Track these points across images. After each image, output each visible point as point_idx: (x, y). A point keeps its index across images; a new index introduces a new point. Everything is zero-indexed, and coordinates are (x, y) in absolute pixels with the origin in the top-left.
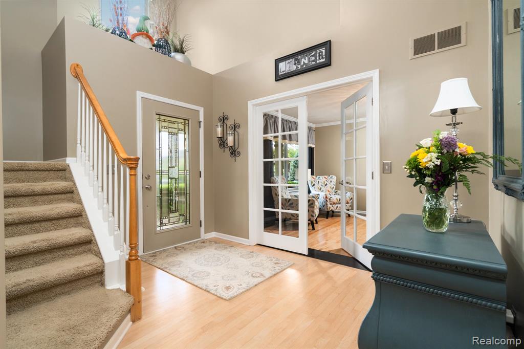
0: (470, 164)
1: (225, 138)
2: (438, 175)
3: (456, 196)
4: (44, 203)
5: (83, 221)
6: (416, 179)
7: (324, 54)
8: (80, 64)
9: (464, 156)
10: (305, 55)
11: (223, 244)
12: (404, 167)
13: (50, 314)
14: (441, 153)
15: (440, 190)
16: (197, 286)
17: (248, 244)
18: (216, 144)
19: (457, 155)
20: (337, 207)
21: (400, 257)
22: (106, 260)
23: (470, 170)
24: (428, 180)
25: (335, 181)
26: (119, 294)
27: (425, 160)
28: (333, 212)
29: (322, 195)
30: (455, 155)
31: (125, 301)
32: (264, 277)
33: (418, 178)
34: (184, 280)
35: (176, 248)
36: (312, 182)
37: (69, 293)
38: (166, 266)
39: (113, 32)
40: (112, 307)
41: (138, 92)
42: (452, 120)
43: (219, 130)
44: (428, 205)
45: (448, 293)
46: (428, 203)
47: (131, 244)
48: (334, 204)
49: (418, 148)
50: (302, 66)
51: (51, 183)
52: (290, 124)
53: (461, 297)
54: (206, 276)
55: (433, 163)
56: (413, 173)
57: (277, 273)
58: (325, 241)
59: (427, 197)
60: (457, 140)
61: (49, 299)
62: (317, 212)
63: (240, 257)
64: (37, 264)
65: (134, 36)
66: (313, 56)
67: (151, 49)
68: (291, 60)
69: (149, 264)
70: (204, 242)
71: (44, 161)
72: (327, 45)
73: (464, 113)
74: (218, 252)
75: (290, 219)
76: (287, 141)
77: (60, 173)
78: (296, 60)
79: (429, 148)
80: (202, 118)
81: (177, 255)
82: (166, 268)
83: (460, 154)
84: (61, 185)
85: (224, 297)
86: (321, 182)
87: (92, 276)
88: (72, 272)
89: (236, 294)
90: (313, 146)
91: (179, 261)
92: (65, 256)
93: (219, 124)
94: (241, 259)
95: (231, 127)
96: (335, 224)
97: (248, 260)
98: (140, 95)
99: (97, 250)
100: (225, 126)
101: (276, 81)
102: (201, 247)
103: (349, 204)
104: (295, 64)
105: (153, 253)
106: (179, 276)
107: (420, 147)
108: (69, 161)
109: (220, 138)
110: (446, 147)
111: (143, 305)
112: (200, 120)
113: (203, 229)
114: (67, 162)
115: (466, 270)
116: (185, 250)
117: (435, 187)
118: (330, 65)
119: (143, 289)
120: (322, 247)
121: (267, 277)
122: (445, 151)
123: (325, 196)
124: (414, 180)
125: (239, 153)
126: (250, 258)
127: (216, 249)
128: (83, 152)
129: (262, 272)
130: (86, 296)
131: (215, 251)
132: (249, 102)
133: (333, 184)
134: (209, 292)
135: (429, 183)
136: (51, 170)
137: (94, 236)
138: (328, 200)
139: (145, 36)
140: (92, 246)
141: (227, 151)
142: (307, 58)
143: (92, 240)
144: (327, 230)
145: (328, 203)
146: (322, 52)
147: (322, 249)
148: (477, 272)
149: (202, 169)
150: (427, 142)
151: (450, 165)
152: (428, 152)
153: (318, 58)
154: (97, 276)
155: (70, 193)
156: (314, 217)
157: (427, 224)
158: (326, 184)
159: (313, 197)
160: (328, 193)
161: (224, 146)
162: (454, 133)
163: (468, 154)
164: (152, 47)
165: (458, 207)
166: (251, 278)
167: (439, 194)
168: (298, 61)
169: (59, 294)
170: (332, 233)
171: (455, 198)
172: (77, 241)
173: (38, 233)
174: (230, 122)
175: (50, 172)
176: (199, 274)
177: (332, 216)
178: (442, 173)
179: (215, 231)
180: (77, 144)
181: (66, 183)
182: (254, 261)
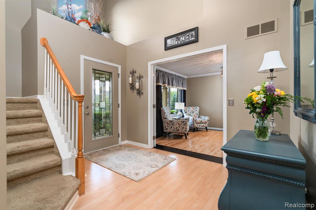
0: (282, 101)
1: (134, 84)
2: (264, 107)
3: (273, 120)
4: (24, 123)
5: (48, 134)
6: (251, 110)
7: (194, 35)
8: (47, 38)
9: (279, 96)
10: (182, 35)
11: (132, 148)
12: (244, 102)
13: (29, 191)
14: (266, 95)
15: (265, 116)
16: (118, 173)
17: (148, 148)
18: (128, 87)
19: (275, 96)
20: (200, 125)
21: (243, 156)
22: (63, 158)
23: (282, 104)
24: (258, 110)
25: (199, 110)
26: (71, 178)
27: (257, 99)
28: (197, 128)
29: (191, 118)
30: (274, 96)
31: (76, 183)
32: (158, 167)
33: (252, 109)
34: (110, 169)
35: (104, 150)
36: (185, 111)
37: (40, 178)
38: (99, 161)
39: (66, 19)
40: (68, 187)
41: (81, 56)
42: (271, 75)
43: (130, 79)
44: (258, 125)
45: (271, 177)
46: (258, 124)
47: (79, 148)
48: (198, 123)
49: (251, 91)
50: (181, 42)
51: (28, 110)
52: (172, 76)
53: (279, 179)
54: (123, 167)
55: (262, 100)
56: (249, 106)
57: (166, 165)
58: (193, 146)
59: (257, 120)
60: (276, 87)
61: (27, 182)
62: (188, 128)
63: (143, 155)
64: (20, 161)
65: (79, 22)
66: (187, 36)
67: (90, 30)
68: (175, 38)
69: (88, 160)
70: (121, 147)
71: (22, 97)
72: (196, 29)
73: (277, 71)
74: (130, 152)
75: (172, 132)
76: (171, 86)
77: (34, 105)
78: (177, 38)
79: (259, 91)
80: (120, 72)
81: (105, 154)
82: (99, 162)
83: (277, 95)
84: (34, 112)
85: (135, 180)
86: (190, 111)
87: (54, 167)
88: (42, 165)
89: (142, 178)
90: (186, 89)
91: (106, 158)
92: (38, 156)
93: (130, 75)
94: (144, 156)
95: (137, 77)
96: (199, 136)
97: (148, 157)
98: (82, 57)
99: (57, 152)
100: (134, 76)
101: (165, 50)
102: (119, 150)
103: (207, 124)
104: (177, 41)
105: (90, 153)
106: (107, 167)
107: (253, 91)
108: (39, 97)
109: (131, 84)
110: (269, 91)
111: (86, 185)
112: (119, 73)
113: (120, 139)
114: (38, 98)
115: (282, 163)
116: (109, 151)
117: (262, 115)
118: (198, 41)
119: (86, 175)
120: (191, 149)
121: (160, 167)
122: (269, 94)
123: (192, 119)
124: (249, 110)
125: (142, 93)
126: (149, 156)
127: (128, 150)
128: (48, 92)
129: (157, 164)
130: (51, 180)
131: (128, 152)
132: (148, 62)
133: (197, 112)
134: (125, 176)
135: (258, 112)
136: (28, 103)
137: (55, 143)
138: (195, 121)
139: (85, 22)
140: (54, 149)
141: (135, 92)
142: (184, 37)
143: (54, 146)
144: (194, 139)
145: (195, 123)
146: (193, 34)
147: (191, 150)
148: (289, 164)
149: (120, 102)
150: (258, 88)
151: (271, 101)
152: (259, 94)
153: (190, 37)
154: (58, 167)
155: (40, 117)
156: (186, 131)
157: (257, 136)
158: (193, 112)
159: (186, 119)
160: (194, 117)
161: (133, 89)
162: (272, 83)
163: (281, 95)
164: (90, 28)
165: (274, 126)
166: (150, 168)
167: (264, 118)
168: (179, 39)
169: (34, 179)
170: (198, 141)
171: (272, 121)
172: (45, 146)
173: (20, 141)
174: (137, 75)
175: (28, 104)
176: (119, 166)
177: (197, 131)
178: (266, 106)
179: (127, 140)
180: (44, 87)
181: (38, 110)
182: (152, 157)
